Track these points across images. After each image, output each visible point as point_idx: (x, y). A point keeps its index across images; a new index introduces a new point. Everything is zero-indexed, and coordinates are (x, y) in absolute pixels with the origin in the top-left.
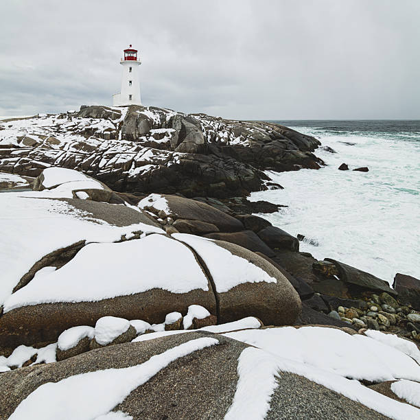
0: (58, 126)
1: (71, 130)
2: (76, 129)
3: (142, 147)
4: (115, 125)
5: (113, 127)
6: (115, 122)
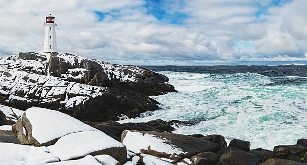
0: (8, 64)
1: (16, 67)
2: (19, 67)
3: (68, 82)
4: (44, 65)
5: (43, 67)
6: (43, 62)
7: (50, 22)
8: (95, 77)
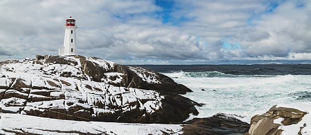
4: (78, 69)
6: (76, 67)
7: (71, 25)
8: (133, 81)
